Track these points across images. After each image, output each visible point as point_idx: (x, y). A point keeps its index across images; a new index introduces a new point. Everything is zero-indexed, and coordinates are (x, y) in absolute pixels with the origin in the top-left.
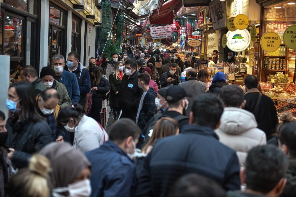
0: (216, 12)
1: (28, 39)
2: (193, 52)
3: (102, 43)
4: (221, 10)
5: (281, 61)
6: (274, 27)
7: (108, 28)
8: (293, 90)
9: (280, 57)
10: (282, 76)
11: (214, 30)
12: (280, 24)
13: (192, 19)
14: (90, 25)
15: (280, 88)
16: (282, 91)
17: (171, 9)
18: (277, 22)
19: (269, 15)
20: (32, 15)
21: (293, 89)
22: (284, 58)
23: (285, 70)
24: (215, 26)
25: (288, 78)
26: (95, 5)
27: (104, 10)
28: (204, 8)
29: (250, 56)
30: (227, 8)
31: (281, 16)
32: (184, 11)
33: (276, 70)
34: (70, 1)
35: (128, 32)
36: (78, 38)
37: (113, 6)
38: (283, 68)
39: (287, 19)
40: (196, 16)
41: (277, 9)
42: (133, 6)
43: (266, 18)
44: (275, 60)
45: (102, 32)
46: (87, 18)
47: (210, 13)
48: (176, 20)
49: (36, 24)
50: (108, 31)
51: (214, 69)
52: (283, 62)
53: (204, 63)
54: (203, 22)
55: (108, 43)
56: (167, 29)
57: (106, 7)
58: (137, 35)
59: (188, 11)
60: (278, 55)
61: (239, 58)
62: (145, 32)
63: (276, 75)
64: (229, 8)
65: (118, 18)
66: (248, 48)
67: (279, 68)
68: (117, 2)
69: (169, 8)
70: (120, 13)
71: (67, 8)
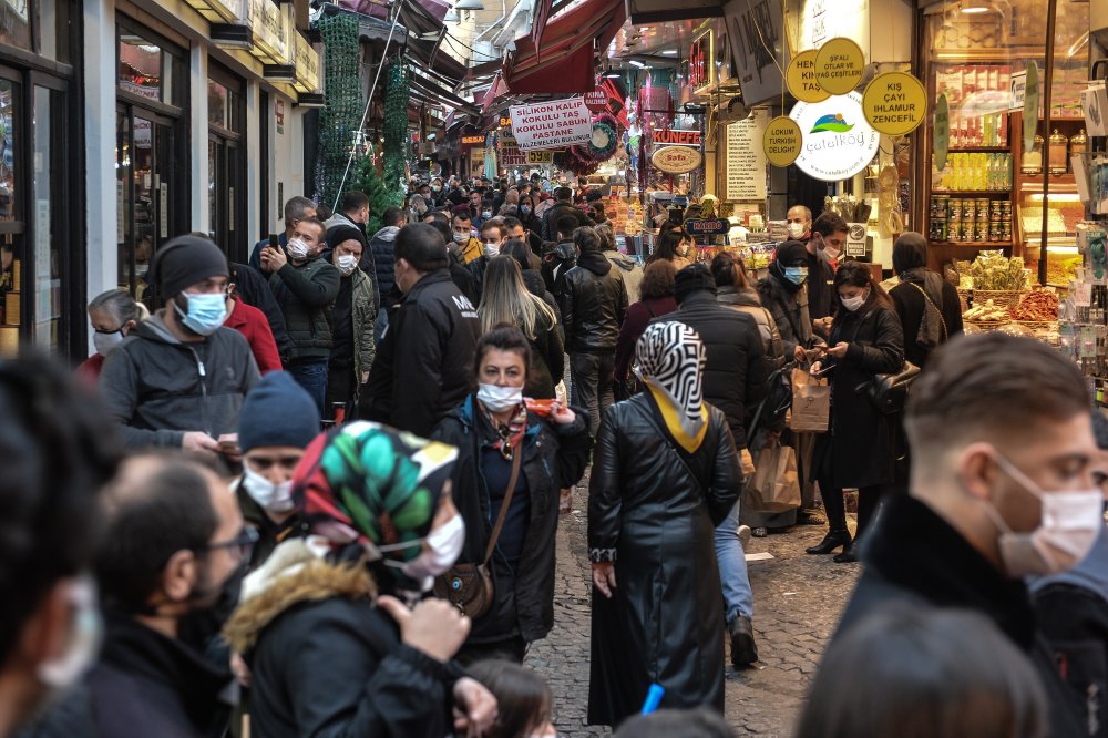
0: (752, 36)
1: (41, 154)
2: (675, 195)
3: (331, 173)
4: (769, 31)
5: (997, 210)
6: (964, 84)
7: (352, 112)
8: (1044, 314)
9: (992, 195)
10: (1001, 263)
11: (746, 104)
12: (986, 72)
13: (667, 71)
14: (279, 102)
15: (994, 307)
16: (1001, 319)
17: (584, 35)
18: (973, 64)
19: (944, 37)
20: (50, 62)
21: (1044, 310)
22: (1006, 198)
23: (1011, 241)
24: (749, 94)
25: (1023, 269)
26: (294, 26)
27: (334, 46)
28: (706, 28)
29: (881, 198)
30: (790, 21)
31: (989, 42)
32: (632, 41)
33: (978, 243)
34: (196, 10)
35: (427, 128)
36: (236, 152)
37: (365, 30)
38: (1003, 233)
39: (1012, 52)
40: (677, 59)
41: (972, 16)
42: (442, 30)
43: (932, 51)
44: (972, 203)
45: (332, 131)
46: (265, 74)
47: (728, 45)
48: (605, 74)
49: (66, 95)
50: (352, 125)
51: (752, 249)
52: (1002, 212)
53: (716, 232)
54: (704, 80)
55: (354, 172)
56: (572, 111)
57: (341, 38)
58: (465, 140)
59: (651, 41)
60: (983, 188)
61: (842, 206)
62: (495, 128)
63: (976, 261)
64: (799, 22)
65: (386, 77)
66: (875, 169)
67: (990, 233)
68: (383, 18)
69: (576, 32)
70: (393, 58)
71: (186, 38)
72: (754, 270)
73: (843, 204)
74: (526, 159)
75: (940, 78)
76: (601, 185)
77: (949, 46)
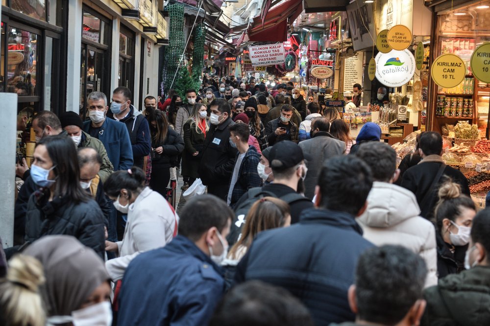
0: (359, 21)
1: (48, 66)
2: (320, 88)
3: (169, 73)
4: (366, 19)
5: (466, 103)
6: (454, 47)
7: (180, 47)
8: (486, 150)
9: (464, 96)
10: (468, 127)
11: (355, 50)
12: (464, 41)
13: (319, 33)
14: (149, 42)
15: (464, 147)
16: (467, 152)
17: (283, 17)
18: (458, 38)
19: (446, 25)
20: (53, 26)
21: (486, 148)
22: (471, 98)
23: (472, 117)
24: (356, 45)
25: (477, 130)
26: (157, 10)
27: (173, 17)
28: (338, 15)
29: (414, 94)
30: (376, 15)
31: (466, 28)
32: (304, 20)
33: (457, 117)
34: (116, 3)
35: (211, 54)
36: (130, 64)
37: (187, 11)
38: (468, 113)
39: (476, 33)
40: (324, 28)
41: (458, 16)
42: (220, 12)
43: (440, 31)
44: (455, 100)
45: (170, 55)
46: (144, 31)
47: (347, 23)
48: (291, 34)
49: (60, 41)
50: (179, 53)
51: (355, 115)
52: (469, 104)
53: (339, 106)
54: (336, 38)
55: (179, 73)
56: (277, 49)
57: (176, 14)
58: (227, 59)
59: (312, 20)
60: (461, 93)
61: (396, 97)
62: (240, 54)
63: (457, 125)
64: (380, 15)
65: (195, 32)
66: (412, 82)
67: (463, 113)
68: (194, 5)
69: (280, 15)
70: (199, 24)
71: (111, 15)
72: (356, 124)
73: (397, 97)
74: (255, 69)
75: (443, 43)
76: (287, 82)
77: (448, 29)
